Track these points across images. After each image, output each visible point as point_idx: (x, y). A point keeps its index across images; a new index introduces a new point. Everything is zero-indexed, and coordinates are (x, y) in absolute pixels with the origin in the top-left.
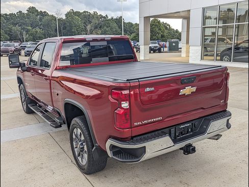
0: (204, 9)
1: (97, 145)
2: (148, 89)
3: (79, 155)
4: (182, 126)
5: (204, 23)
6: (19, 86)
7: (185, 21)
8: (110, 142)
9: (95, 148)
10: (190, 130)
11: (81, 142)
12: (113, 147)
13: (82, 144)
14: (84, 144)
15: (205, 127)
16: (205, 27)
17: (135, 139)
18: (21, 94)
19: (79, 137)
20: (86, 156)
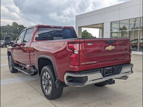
0: (111, 22)
1: (58, 79)
2: (89, 44)
3: (46, 89)
4: (107, 69)
5: (111, 30)
6: (8, 57)
7: (101, 30)
8: (67, 75)
9: (57, 81)
10: (111, 72)
11: (48, 80)
12: (68, 77)
13: (48, 81)
14: (49, 81)
15: (119, 70)
16: (112, 32)
17: (81, 72)
18: (9, 61)
19: (46, 77)
20: (51, 88)
